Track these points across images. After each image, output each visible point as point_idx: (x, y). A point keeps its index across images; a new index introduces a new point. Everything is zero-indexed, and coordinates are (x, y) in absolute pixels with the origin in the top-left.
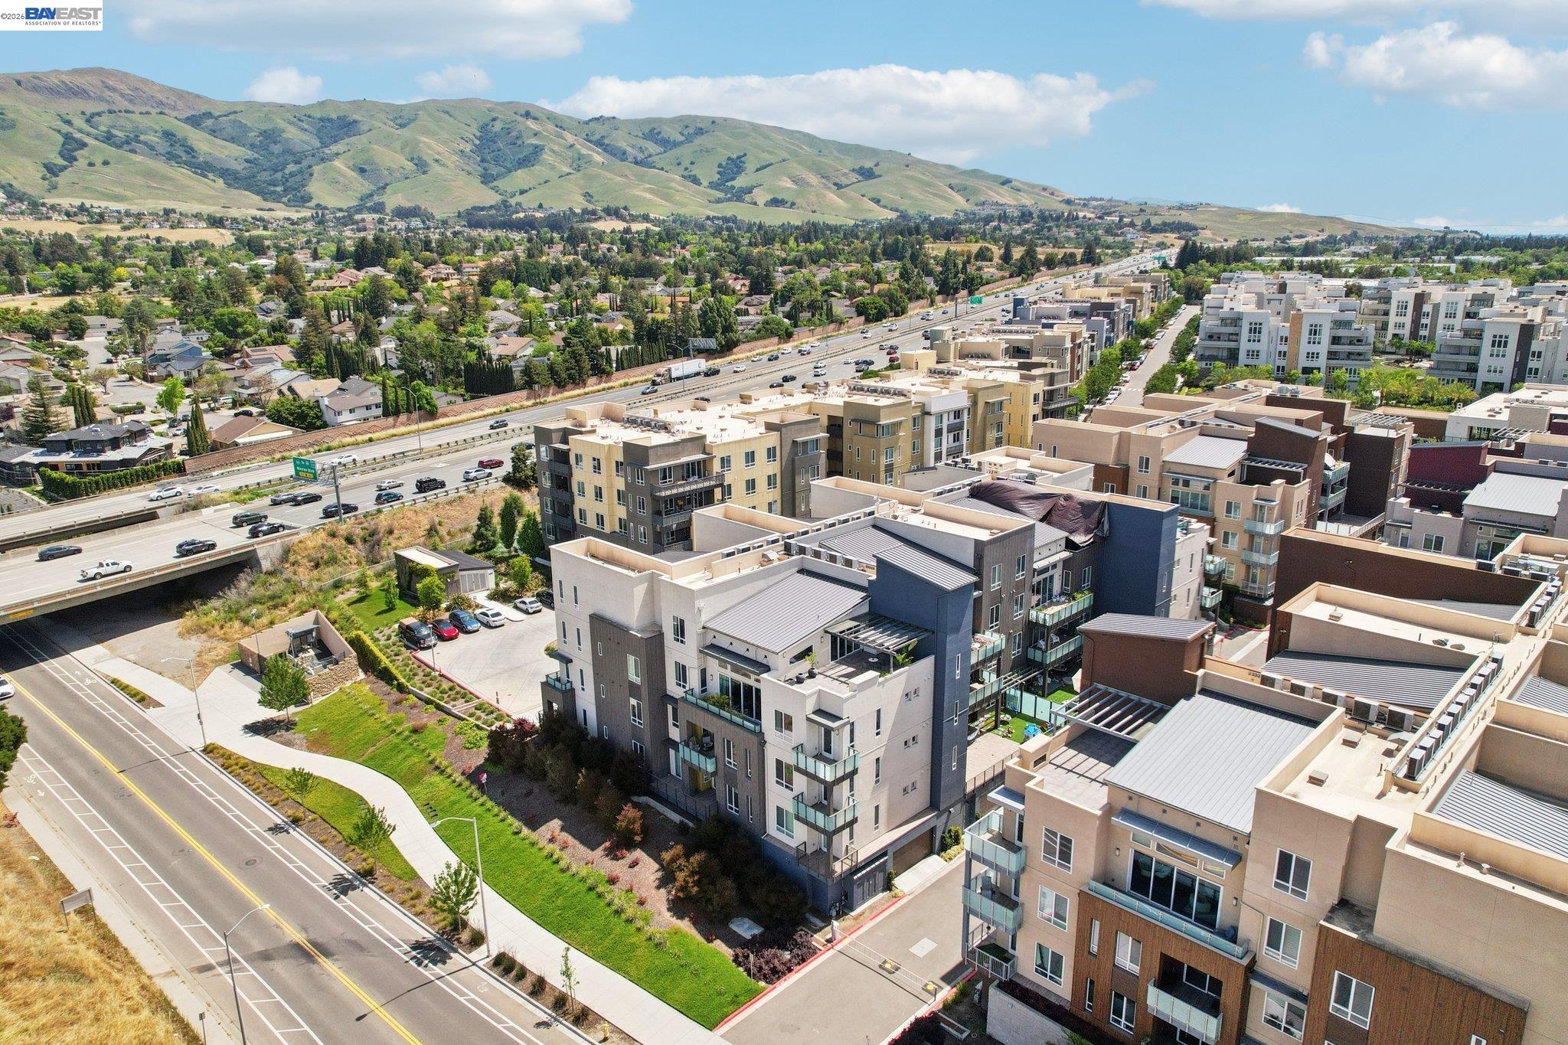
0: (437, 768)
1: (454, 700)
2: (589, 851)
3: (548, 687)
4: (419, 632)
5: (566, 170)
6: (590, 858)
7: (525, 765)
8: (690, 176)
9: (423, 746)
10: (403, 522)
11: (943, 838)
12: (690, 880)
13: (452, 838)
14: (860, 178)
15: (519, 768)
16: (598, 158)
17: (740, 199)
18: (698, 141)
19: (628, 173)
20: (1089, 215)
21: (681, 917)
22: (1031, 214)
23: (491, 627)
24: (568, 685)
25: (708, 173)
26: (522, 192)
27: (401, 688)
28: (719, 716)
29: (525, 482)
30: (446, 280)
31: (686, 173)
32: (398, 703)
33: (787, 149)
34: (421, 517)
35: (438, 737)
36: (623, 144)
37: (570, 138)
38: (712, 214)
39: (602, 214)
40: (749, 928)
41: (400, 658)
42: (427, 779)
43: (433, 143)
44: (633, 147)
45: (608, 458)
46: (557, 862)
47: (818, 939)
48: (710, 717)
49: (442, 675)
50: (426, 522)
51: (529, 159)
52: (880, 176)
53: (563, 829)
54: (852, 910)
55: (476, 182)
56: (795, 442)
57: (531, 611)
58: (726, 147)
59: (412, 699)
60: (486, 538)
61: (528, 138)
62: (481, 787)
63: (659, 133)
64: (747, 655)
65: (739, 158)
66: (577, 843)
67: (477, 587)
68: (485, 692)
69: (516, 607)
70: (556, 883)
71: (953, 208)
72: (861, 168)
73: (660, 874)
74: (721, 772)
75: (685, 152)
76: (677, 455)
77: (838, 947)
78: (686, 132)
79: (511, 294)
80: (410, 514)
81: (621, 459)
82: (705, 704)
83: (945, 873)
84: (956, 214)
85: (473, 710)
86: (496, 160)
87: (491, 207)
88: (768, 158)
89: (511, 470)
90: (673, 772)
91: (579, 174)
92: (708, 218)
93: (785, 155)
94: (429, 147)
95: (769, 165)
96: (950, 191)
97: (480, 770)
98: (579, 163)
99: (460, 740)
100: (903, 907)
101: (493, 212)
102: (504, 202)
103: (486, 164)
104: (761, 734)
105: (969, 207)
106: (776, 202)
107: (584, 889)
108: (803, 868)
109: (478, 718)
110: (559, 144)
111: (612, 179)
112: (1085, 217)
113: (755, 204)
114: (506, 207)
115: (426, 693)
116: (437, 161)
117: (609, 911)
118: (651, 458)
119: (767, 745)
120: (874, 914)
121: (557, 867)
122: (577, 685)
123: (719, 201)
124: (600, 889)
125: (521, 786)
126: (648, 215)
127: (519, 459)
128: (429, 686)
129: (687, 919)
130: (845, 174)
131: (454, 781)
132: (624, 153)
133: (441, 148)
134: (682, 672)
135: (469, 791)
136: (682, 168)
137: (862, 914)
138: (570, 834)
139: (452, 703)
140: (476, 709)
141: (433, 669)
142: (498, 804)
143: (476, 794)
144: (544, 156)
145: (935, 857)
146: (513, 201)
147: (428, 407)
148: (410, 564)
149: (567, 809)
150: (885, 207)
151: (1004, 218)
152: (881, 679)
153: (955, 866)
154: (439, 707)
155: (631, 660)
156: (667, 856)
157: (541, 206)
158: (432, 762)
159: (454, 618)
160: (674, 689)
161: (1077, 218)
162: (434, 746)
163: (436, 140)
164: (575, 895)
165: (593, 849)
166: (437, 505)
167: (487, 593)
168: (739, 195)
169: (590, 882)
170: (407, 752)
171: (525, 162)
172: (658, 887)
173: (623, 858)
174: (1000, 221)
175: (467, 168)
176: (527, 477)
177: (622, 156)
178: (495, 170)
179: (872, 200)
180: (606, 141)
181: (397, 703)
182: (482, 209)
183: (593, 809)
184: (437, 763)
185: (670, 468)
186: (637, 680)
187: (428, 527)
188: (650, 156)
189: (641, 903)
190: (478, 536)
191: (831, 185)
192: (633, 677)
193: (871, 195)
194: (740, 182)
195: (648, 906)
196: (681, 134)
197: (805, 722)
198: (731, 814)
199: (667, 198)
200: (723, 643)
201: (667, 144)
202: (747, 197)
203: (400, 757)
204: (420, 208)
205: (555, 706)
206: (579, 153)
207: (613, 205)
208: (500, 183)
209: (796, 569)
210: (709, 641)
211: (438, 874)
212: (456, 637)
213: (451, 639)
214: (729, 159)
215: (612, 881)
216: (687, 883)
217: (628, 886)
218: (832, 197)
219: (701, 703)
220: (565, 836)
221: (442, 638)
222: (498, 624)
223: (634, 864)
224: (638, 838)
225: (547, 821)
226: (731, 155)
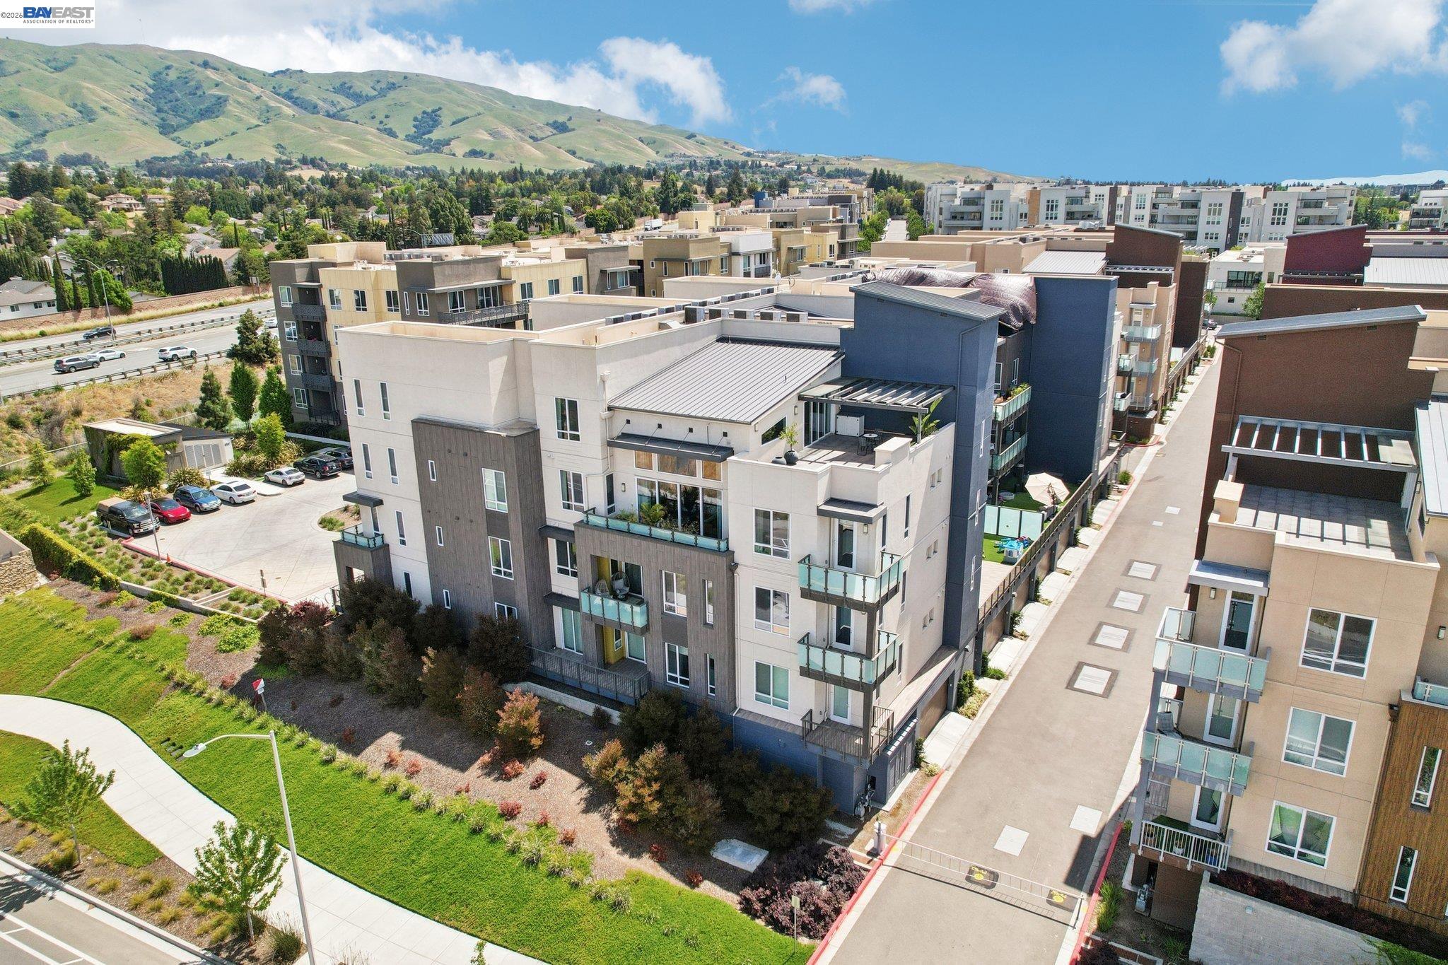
0: (178, 685)
1: (194, 591)
2: (456, 773)
3: (343, 550)
4: (130, 513)
5: (255, 122)
6: (461, 784)
7: (326, 661)
8: (385, 130)
9: (150, 658)
10: (94, 402)
11: (960, 687)
12: (645, 792)
13: (216, 785)
14: (555, 131)
15: (315, 668)
16: (288, 110)
17: (438, 150)
18: (392, 95)
19: (321, 125)
20: (770, 164)
21: (636, 854)
22: (718, 163)
23: (236, 504)
24: (378, 540)
25: (404, 126)
26: (208, 144)
27: (107, 585)
28: (650, 537)
29: (257, 356)
30: (129, 210)
31: (381, 127)
32: (104, 604)
33: (481, 104)
34: (120, 396)
35: (175, 642)
36: (313, 98)
37: (256, 91)
38: (411, 165)
39: (298, 164)
40: (746, 854)
41: (103, 550)
42: (162, 703)
43: (98, 90)
44: (324, 100)
45: (376, 288)
46: (406, 797)
47: (857, 852)
48: (636, 541)
49: (172, 564)
50: (128, 401)
51: (213, 109)
52: (574, 130)
53: (404, 746)
54: (884, 803)
55: (154, 133)
56: (603, 272)
57: (289, 482)
58: (421, 101)
59: (127, 597)
60: (213, 414)
61: (209, 88)
62: (256, 702)
63: (350, 88)
64: (691, 438)
65: (434, 111)
66: (433, 763)
67: (210, 463)
68: (245, 579)
69: (268, 481)
70: (412, 831)
71: (645, 160)
72: (555, 122)
73: (585, 792)
74: (656, 627)
75: (380, 106)
76: (467, 276)
77: (891, 860)
78: (378, 87)
79: (208, 221)
80: (104, 393)
81: (393, 286)
82: (622, 525)
83: (975, 734)
84: (648, 165)
85: (226, 601)
86: (175, 110)
87: (174, 157)
88: (464, 112)
89: (237, 342)
90: (560, 643)
91: (268, 127)
92: (408, 168)
93: (480, 109)
94: (94, 93)
95: (464, 119)
96: (640, 143)
97: (250, 678)
98: (268, 115)
99: (212, 642)
100: (949, 788)
101: (177, 162)
102: (189, 154)
103: (163, 115)
104: (729, 553)
105: (660, 159)
106: (474, 153)
107: (465, 833)
108: (816, 750)
109: (236, 610)
110: (244, 96)
111: (305, 132)
112: (766, 165)
113: (454, 155)
114: (190, 156)
115: (148, 587)
116: (105, 108)
117: (516, 862)
118: (438, 277)
119: (739, 570)
120: (916, 804)
121: (407, 805)
122: (392, 538)
123: (417, 153)
124: (493, 829)
125: (321, 693)
126: (346, 165)
127: (247, 328)
128: (152, 578)
129: (646, 856)
130: (539, 128)
131: (209, 700)
132: (315, 107)
133: (108, 95)
134: (573, 489)
135: (236, 711)
136: (377, 121)
137: (898, 806)
138: (419, 750)
139: (192, 596)
140: (231, 599)
141: (158, 558)
142: (288, 722)
143: (249, 712)
144: (229, 108)
145: (952, 715)
146: (198, 153)
147: (119, 301)
148: (109, 437)
149: (405, 715)
150: (581, 158)
151: (693, 165)
152: (912, 449)
153: (984, 723)
154: (171, 603)
155: (489, 477)
156: (593, 762)
157: (229, 157)
158: (168, 678)
159: (183, 496)
160: (558, 514)
161: (760, 166)
162: (168, 656)
163: (102, 87)
164: (449, 846)
165: (463, 769)
166: (142, 382)
167: (223, 470)
168: (437, 147)
169: (472, 821)
170: (125, 669)
171: (206, 114)
172: (586, 811)
173: (517, 775)
174: (690, 167)
175: (141, 117)
176: (259, 350)
177: (314, 109)
178: (174, 121)
179: (569, 151)
180: (295, 94)
181: (101, 606)
182: (164, 159)
183: (452, 710)
184: (177, 678)
185: (461, 293)
186: (503, 507)
187: (132, 407)
188: (343, 109)
189: (568, 841)
190: (203, 411)
191: (527, 138)
192: (493, 502)
193: (568, 147)
194: (436, 135)
195: (580, 844)
196: (373, 88)
197: (815, 519)
198: (677, 689)
199: (364, 149)
200: (645, 426)
201: (359, 98)
202: (446, 149)
203: (113, 677)
204: (89, 156)
205: (358, 573)
206: (267, 106)
207: (310, 156)
208: (183, 135)
209: (714, 337)
210: (619, 427)
211: (202, 844)
212: (186, 519)
213: (179, 520)
214: (424, 112)
215: (509, 813)
216: (640, 797)
217: (538, 818)
218: (529, 148)
219: (615, 524)
220: (411, 756)
221: (165, 521)
222: (246, 499)
223: (538, 783)
224: (536, 742)
225: (375, 738)
226: (425, 109)
